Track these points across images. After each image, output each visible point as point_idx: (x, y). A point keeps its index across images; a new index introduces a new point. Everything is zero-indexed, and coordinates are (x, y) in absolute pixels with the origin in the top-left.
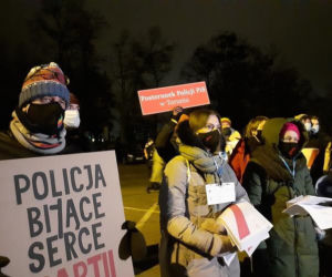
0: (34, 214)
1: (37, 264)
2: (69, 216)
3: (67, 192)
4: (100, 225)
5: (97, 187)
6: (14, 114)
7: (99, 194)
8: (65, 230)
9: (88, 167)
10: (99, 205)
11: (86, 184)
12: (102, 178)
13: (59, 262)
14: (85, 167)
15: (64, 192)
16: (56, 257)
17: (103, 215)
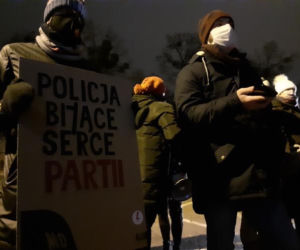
0: (52, 108)
1: (50, 148)
2: (83, 119)
3: (84, 99)
4: (112, 135)
5: (111, 103)
6: (40, 29)
7: (113, 111)
8: (78, 129)
9: (105, 86)
10: (113, 119)
11: (102, 98)
12: (117, 99)
13: (70, 153)
14: (102, 85)
15: (81, 98)
16: (68, 148)
17: (115, 128)
